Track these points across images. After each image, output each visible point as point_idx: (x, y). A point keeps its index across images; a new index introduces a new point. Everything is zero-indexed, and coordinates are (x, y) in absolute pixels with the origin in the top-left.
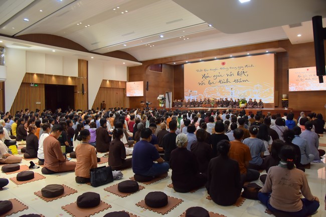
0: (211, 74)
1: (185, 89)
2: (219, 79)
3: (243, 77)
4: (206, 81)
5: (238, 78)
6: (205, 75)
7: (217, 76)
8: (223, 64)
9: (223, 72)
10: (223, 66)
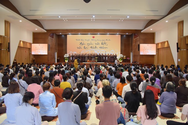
0: (86, 42)
1: (67, 50)
2: (90, 46)
3: (105, 46)
4: (82, 47)
5: (102, 46)
6: (81, 43)
7: (89, 44)
8: (94, 37)
9: (93, 42)
10: (94, 39)
